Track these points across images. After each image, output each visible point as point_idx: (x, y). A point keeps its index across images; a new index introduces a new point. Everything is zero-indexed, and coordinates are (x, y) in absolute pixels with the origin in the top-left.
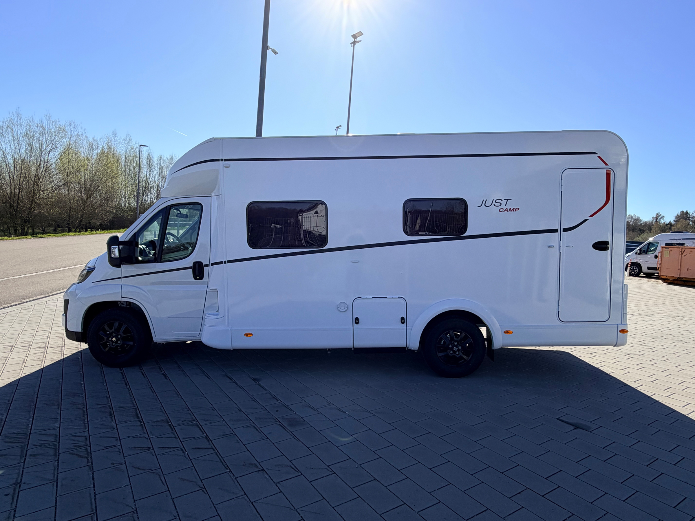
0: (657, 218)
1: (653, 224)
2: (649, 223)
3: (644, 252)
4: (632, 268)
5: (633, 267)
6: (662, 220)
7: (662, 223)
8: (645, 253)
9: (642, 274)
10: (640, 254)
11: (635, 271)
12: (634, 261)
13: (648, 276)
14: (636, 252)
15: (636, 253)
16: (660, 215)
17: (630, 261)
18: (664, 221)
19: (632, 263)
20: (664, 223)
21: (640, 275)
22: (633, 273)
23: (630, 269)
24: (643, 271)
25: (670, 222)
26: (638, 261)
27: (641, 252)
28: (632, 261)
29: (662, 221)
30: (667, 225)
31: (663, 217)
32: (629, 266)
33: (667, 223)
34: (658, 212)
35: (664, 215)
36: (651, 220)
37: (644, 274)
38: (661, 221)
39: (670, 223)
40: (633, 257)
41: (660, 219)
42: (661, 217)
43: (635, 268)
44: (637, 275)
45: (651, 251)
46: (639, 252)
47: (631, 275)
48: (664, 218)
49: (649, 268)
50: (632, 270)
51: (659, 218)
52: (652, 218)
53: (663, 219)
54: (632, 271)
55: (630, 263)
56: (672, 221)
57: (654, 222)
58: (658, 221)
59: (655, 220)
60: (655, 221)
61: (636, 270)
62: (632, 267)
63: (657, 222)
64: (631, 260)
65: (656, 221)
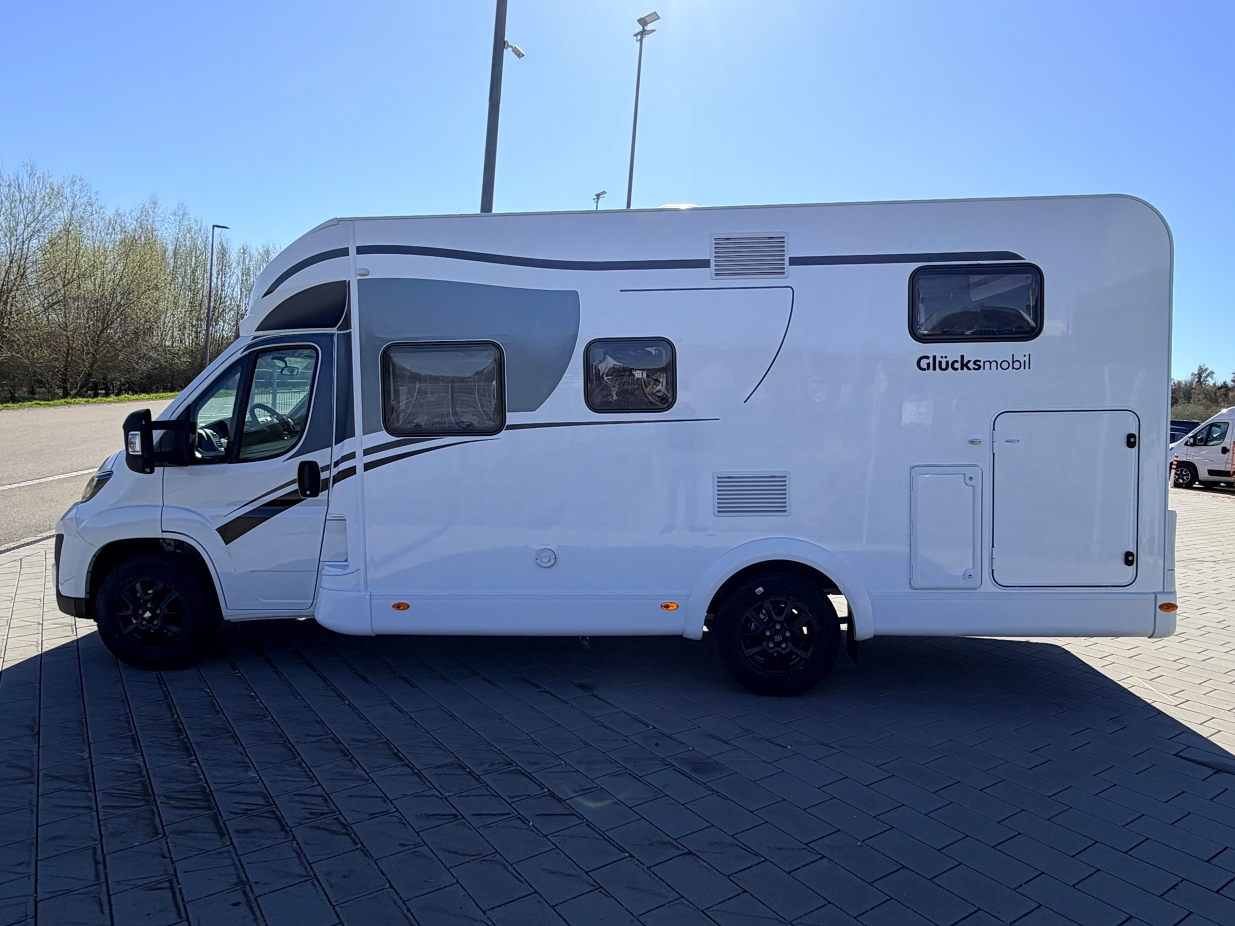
0: (1201, 374)
1: (1194, 386)
2: (1186, 385)
3: (1201, 442)
4: (1179, 473)
5: (1182, 471)
6: (1209, 379)
7: (1211, 384)
8: (1203, 444)
9: (1197, 485)
10: (1193, 445)
11: (1185, 478)
12: (1183, 458)
13: (1209, 487)
14: (1187, 442)
15: (1186, 444)
16: (1206, 370)
17: (1175, 459)
18: (1214, 382)
19: (1179, 462)
20: (1214, 385)
21: (1194, 486)
22: (1181, 481)
23: (1176, 474)
24: (1200, 478)
25: (1224, 383)
26: (1190, 459)
27: (1195, 442)
28: (1178, 459)
29: (1211, 382)
30: (1220, 388)
31: (1212, 373)
32: (1174, 469)
33: (1220, 385)
34: (1201, 364)
35: (1213, 370)
36: (1190, 380)
37: (1201, 483)
38: (1208, 381)
39: (1225, 386)
40: (1181, 451)
41: (1206, 377)
42: (1207, 372)
43: (1186, 472)
44: (1189, 486)
45: (1215, 439)
46: (1192, 440)
47: (1177, 485)
48: (1214, 376)
49: (1211, 472)
50: (1178, 475)
51: (1204, 375)
52: (1190, 376)
53: (1212, 378)
54: (1180, 478)
55: (1175, 463)
56: (1228, 382)
57: (1195, 382)
58: (1202, 380)
59: (1196, 380)
60: (1197, 382)
61: (1188, 475)
62: (1178, 471)
63: (1201, 382)
64: (1177, 457)
65: (1199, 381)
